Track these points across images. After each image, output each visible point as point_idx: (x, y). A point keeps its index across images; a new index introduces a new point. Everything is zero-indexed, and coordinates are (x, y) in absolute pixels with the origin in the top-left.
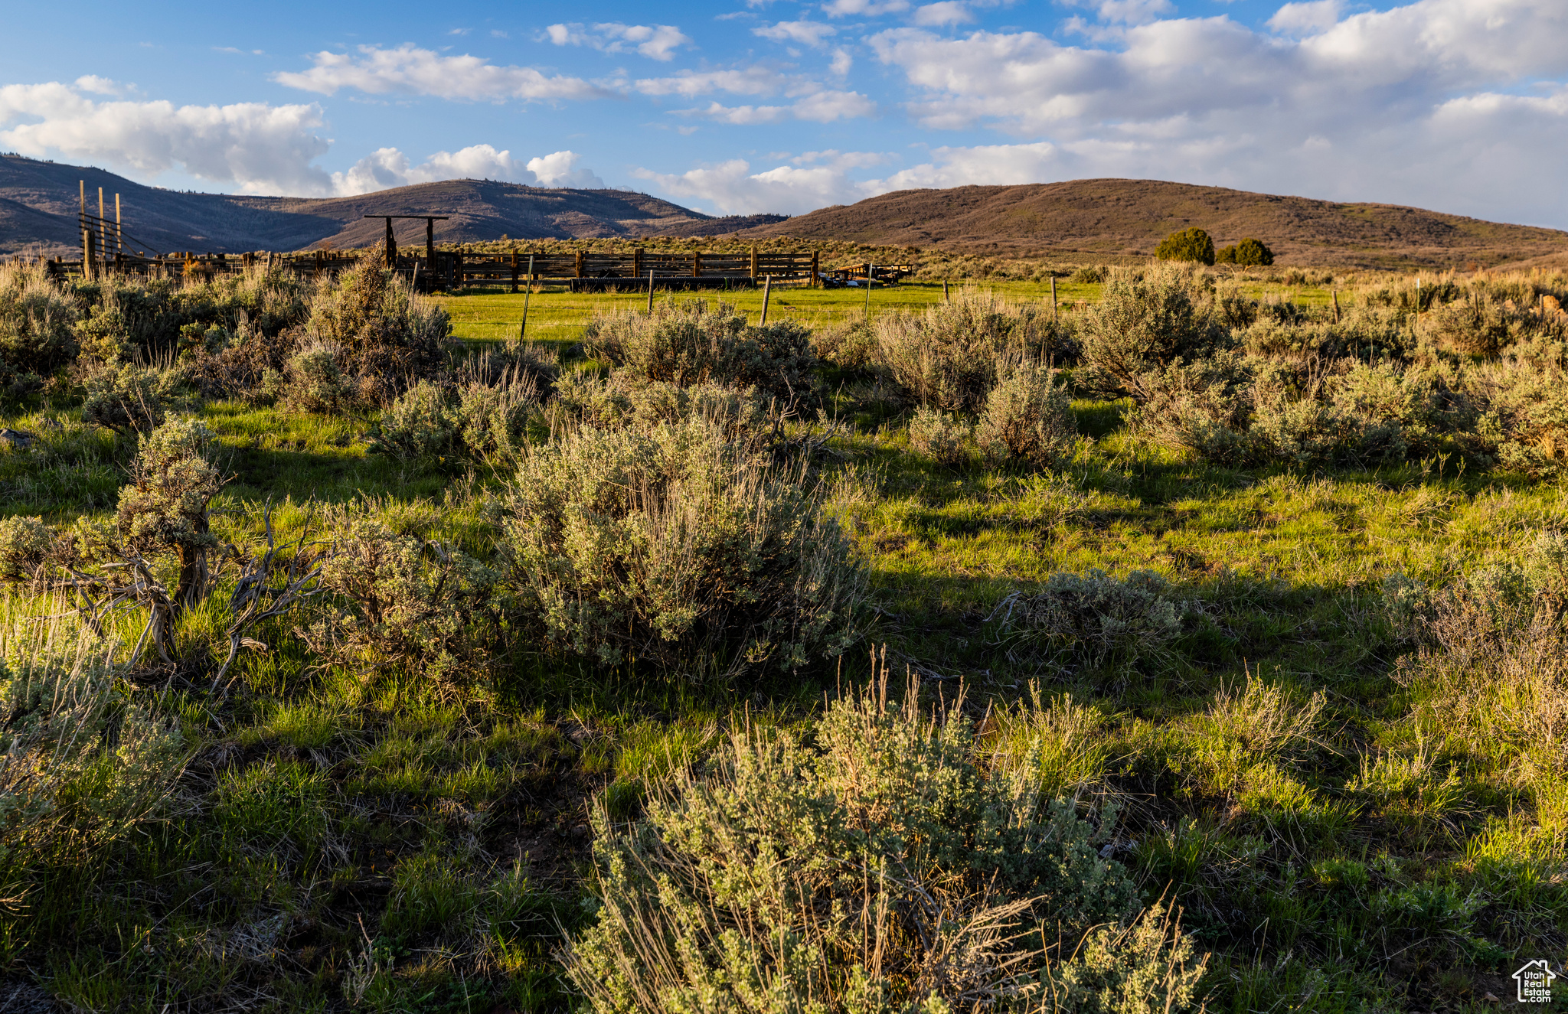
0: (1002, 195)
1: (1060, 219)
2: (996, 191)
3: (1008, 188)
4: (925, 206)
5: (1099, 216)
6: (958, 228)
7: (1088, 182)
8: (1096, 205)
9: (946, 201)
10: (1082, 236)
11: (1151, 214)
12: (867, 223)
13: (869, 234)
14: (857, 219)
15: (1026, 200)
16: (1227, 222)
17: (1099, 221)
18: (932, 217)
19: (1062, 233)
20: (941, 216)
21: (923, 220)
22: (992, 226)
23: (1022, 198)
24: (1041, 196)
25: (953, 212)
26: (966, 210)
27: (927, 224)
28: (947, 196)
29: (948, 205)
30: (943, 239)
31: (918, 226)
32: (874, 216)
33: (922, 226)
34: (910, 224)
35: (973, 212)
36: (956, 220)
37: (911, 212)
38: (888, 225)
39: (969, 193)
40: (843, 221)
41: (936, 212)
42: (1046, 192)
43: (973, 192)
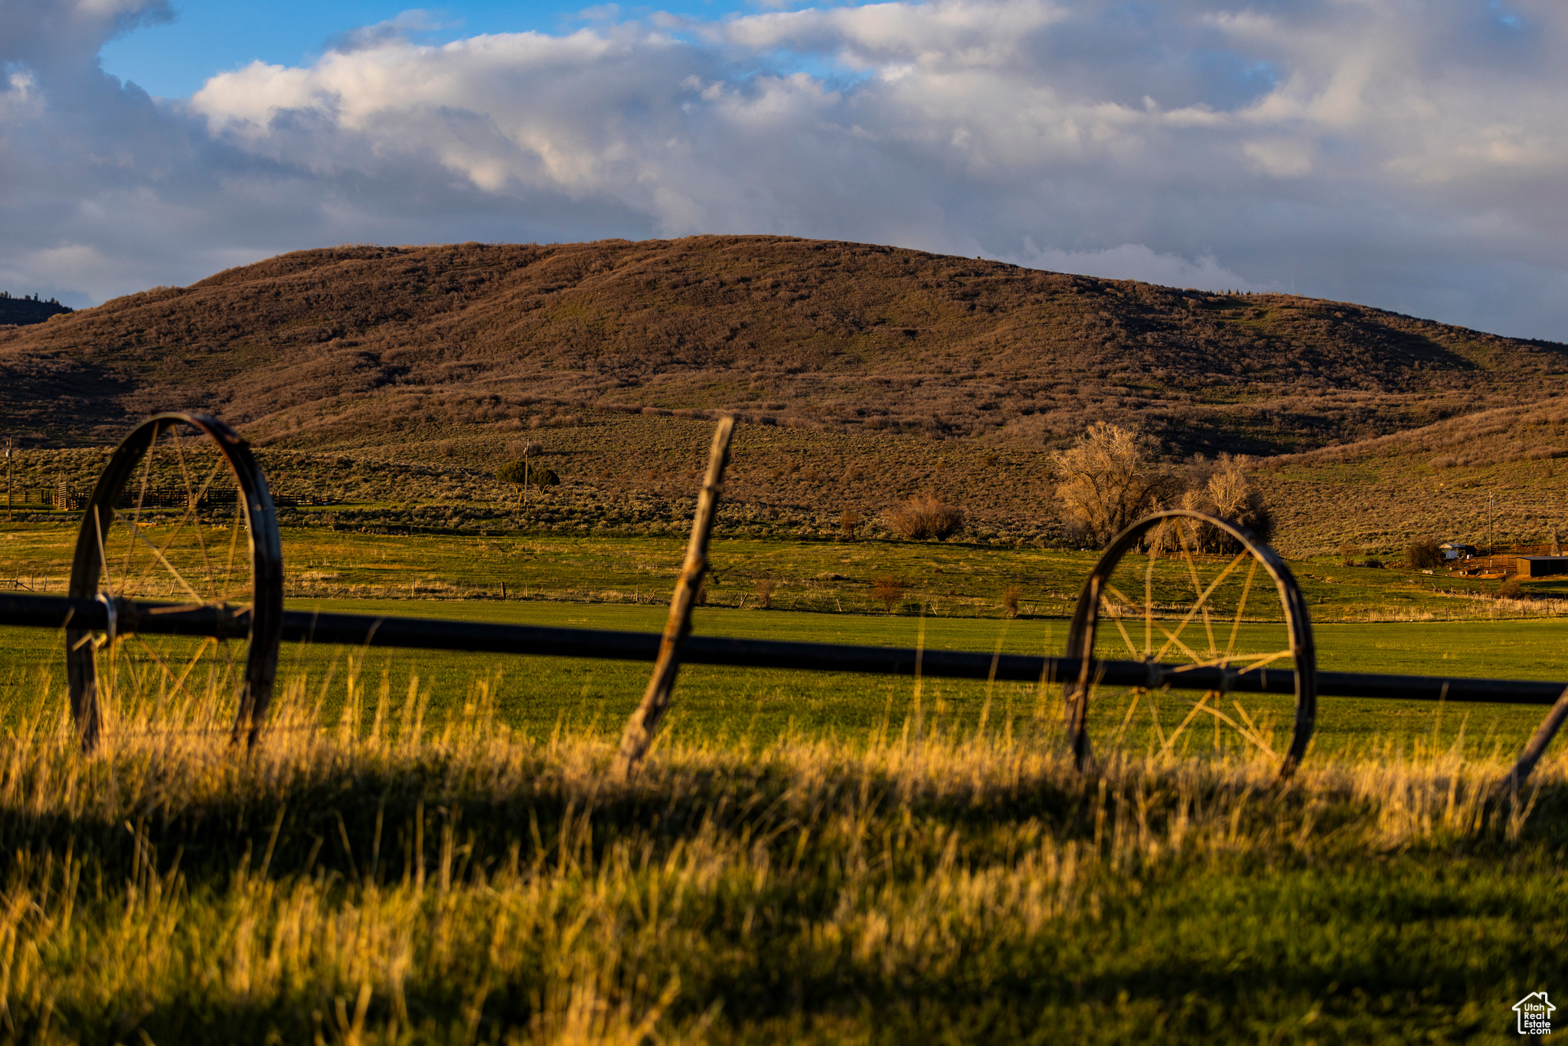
0: (534, 268)
1: (654, 329)
2: (525, 256)
3: (549, 252)
4: (366, 293)
5: (734, 322)
6: (436, 346)
7: (719, 242)
8: (730, 298)
9: (413, 280)
10: (699, 366)
11: (841, 315)
12: (238, 331)
13: (243, 356)
14: (212, 322)
15: (587, 282)
16: (988, 337)
17: (734, 332)
18: (381, 318)
19: (657, 358)
20: (403, 316)
21: (362, 325)
22: (510, 341)
23: (579, 277)
24: (611, 277)
25: (429, 307)
26: (456, 303)
27: (371, 335)
28: (413, 270)
29: (418, 290)
30: (405, 370)
31: (350, 338)
32: (252, 315)
33: (361, 338)
34: (335, 334)
35: (471, 308)
36: (433, 326)
37: (335, 305)
38: (283, 335)
39: (465, 263)
40: (183, 326)
41: (391, 308)
42: (628, 266)
43: (472, 259)
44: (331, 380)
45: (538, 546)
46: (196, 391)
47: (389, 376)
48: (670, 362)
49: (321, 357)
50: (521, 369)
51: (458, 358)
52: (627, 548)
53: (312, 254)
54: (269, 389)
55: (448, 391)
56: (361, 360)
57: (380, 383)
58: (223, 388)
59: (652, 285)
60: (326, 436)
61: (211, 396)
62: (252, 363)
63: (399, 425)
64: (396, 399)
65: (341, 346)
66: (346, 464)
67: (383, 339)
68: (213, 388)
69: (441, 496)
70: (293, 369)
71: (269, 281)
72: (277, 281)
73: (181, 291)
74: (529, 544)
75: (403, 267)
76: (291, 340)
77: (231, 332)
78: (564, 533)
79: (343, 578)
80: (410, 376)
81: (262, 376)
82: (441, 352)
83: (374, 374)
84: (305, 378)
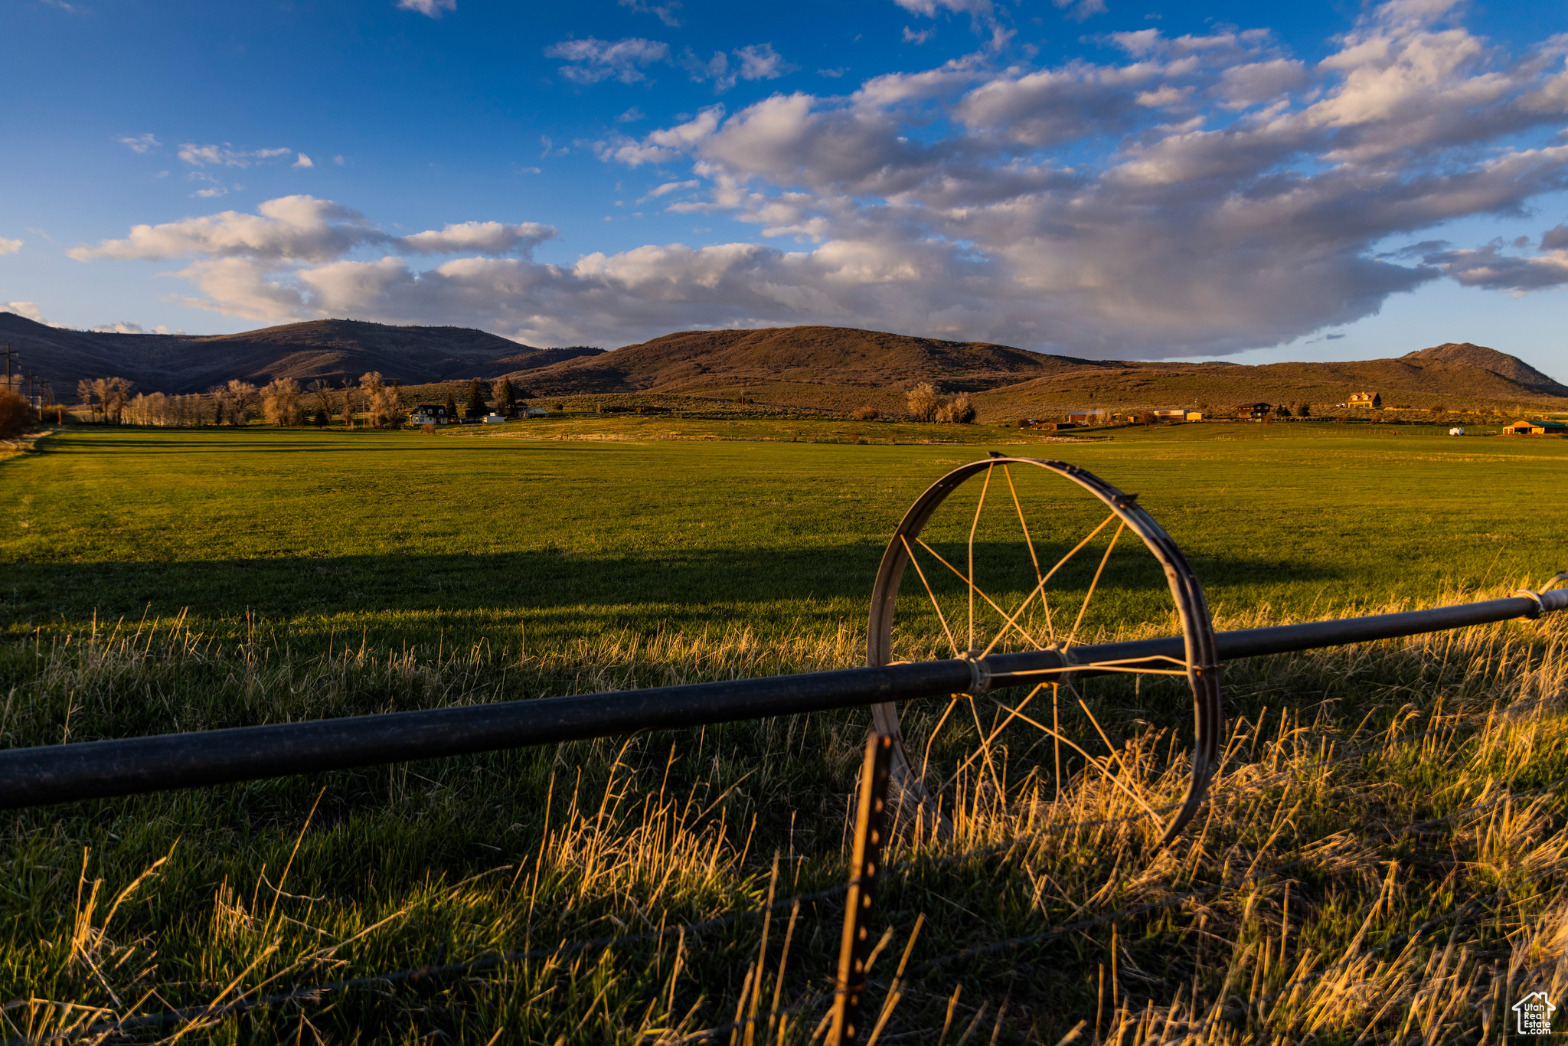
0: (748, 337)
1: (785, 355)
2: (745, 333)
3: (753, 332)
4: (697, 345)
5: (809, 353)
6: (718, 361)
7: (805, 328)
8: (808, 345)
9: (712, 341)
10: (798, 366)
11: (842, 350)
12: (658, 357)
13: (660, 365)
14: (651, 354)
15: (764, 341)
16: (887, 356)
17: (809, 356)
18: (702, 353)
19: (785, 364)
20: (709, 352)
21: (696, 355)
22: (741, 359)
23: (762, 339)
24: (772, 339)
25: (716, 349)
26: (724, 348)
27: (699, 358)
28: (710, 338)
29: (713, 344)
30: (709, 369)
31: (692, 359)
32: (663, 352)
33: (695, 359)
34: (687, 358)
35: (729, 350)
36: (717, 355)
37: (688, 349)
38: (672, 358)
39: (727, 336)
40: (642, 356)
41: (705, 350)
42: (777, 336)
43: (730, 334)
44: (686, 372)
45: (745, 423)
46: (645, 376)
47: (704, 371)
48: (790, 365)
49: (684, 365)
50: (745, 368)
51: (725, 365)
52: (773, 424)
53: (678, 334)
55: (722, 375)
56: (696, 366)
57: (701, 373)
58: (654, 375)
59: (784, 342)
60: (684, 389)
62: (662, 367)
63: (707, 385)
64: (706, 378)
65: (690, 362)
66: (688, 398)
67: (703, 359)
69: (716, 407)
70: (674, 369)
71: (669, 341)
72: (671, 341)
74: (742, 422)
75: (708, 337)
76: (674, 360)
78: (754, 419)
79: (683, 434)
80: (710, 371)
81: (666, 371)
82: (720, 363)
83: (700, 370)
84: (678, 371)
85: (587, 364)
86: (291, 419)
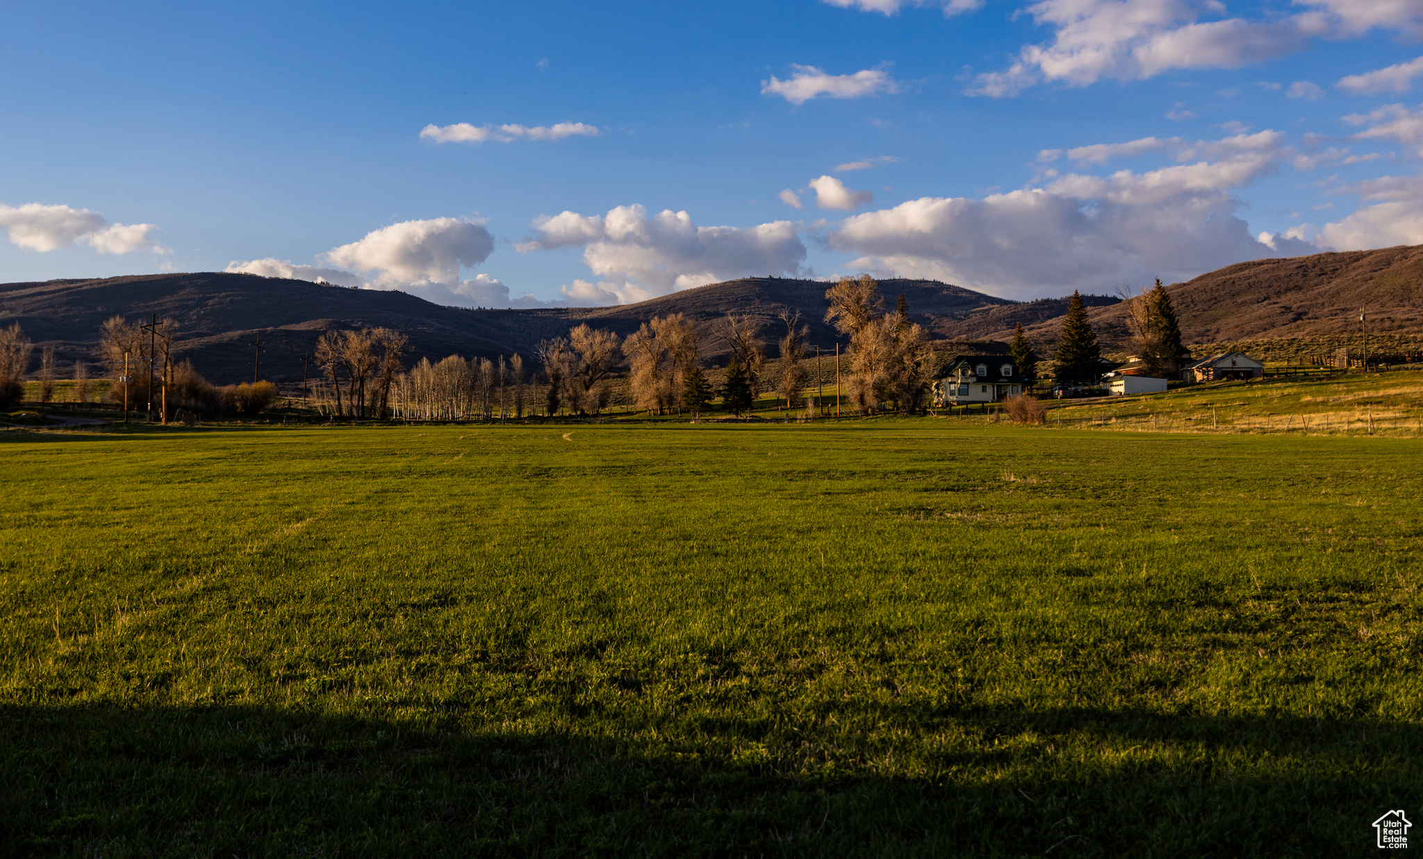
0: (1363, 262)
4: (1278, 279)
6: (1320, 301)
9: (1301, 272)
12: (1216, 300)
13: (1220, 312)
15: (1396, 266)
18: (1288, 290)
20: (1298, 288)
21: (1278, 294)
22: (1360, 296)
23: (1389, 264)
24: (1408, 263)
25: (1311, 283)
26: (1325, 280)
27: (1284, 298)
28: (1301, 267)
29: (1304, 276)
30: (1306, 313)
31: (1273, 300)
32: (1222, 293)
33: (1279, 300)
34: (1265, 299)
35: (1334, 282)
36: (1316, 292)
37: (1263, 285)
38: (1240, 301)
39: (1326, 262)
40: (1189, 300)
41: (1292, 285)
43: (1330, 260)
44: (1269, 320)
46: (1201, 329)
47: (1299, 317)
49: (1262, 310)
51: (1333, 305)
53: (1245, 264)
54: (1237, 326)
56: (1283, 310)
57: (1295, 320)
58: (1214, 327)
61: (1209, 331)
62: (1226, 315)
65: (1270, 304)
67: (1290, 299)
68: (1208, 327)
70: (1247, 316)
71: (1228, 277)
72: (1233, 276)
73: (1185, 285)
75: (1295, 266)
76: (1244, 303)
77: (1213, 301)
80: (1310, 315)
81: (1232, 321)
82: (1323, 303)
83: (1291, 316)
84: (1255, 320)
85: (1105, 316)
86: (680, 401)
